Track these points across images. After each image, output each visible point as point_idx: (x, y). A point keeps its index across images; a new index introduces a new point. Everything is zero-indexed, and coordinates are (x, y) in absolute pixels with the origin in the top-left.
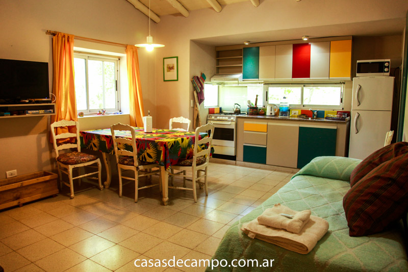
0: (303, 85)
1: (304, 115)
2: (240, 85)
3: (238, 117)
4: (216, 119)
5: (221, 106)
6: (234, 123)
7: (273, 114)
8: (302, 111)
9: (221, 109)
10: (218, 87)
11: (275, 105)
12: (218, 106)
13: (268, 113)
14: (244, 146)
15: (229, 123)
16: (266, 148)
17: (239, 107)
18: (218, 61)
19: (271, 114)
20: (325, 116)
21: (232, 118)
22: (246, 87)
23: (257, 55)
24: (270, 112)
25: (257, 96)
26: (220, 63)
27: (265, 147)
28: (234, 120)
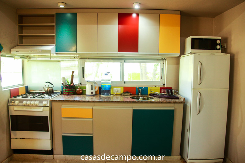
0: (124, 60)
1: (127, 92)
2: (52, 59)
3: (52, 101)
4: (21, 104)
5: (27, 84)
6: (48, 109)
7: (94, 93)
8: (125, 88)
9: (27, 88)
10: (23, 61)
11: (95, 83)
12: (23, 84)
13: (88, 91)
14: (63, 136)
15: (41, 109)
16: (92, 137)
17: (51, 86)
18: (21, 28)
19: (92, 93)
20: (149, 93)
21: (45, 103)
22: (59, 61)
23: (74, 23)
24: (91, 91)
25: (73, 72)
26: (24, 31)
27: (92, 135)
28: (48, 105)
